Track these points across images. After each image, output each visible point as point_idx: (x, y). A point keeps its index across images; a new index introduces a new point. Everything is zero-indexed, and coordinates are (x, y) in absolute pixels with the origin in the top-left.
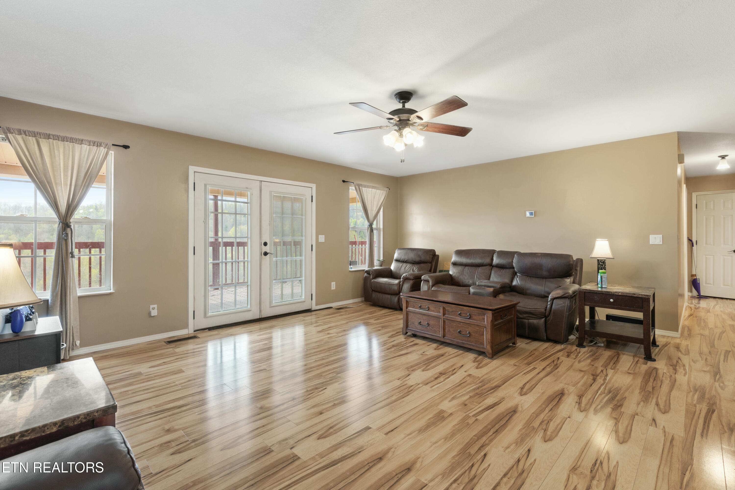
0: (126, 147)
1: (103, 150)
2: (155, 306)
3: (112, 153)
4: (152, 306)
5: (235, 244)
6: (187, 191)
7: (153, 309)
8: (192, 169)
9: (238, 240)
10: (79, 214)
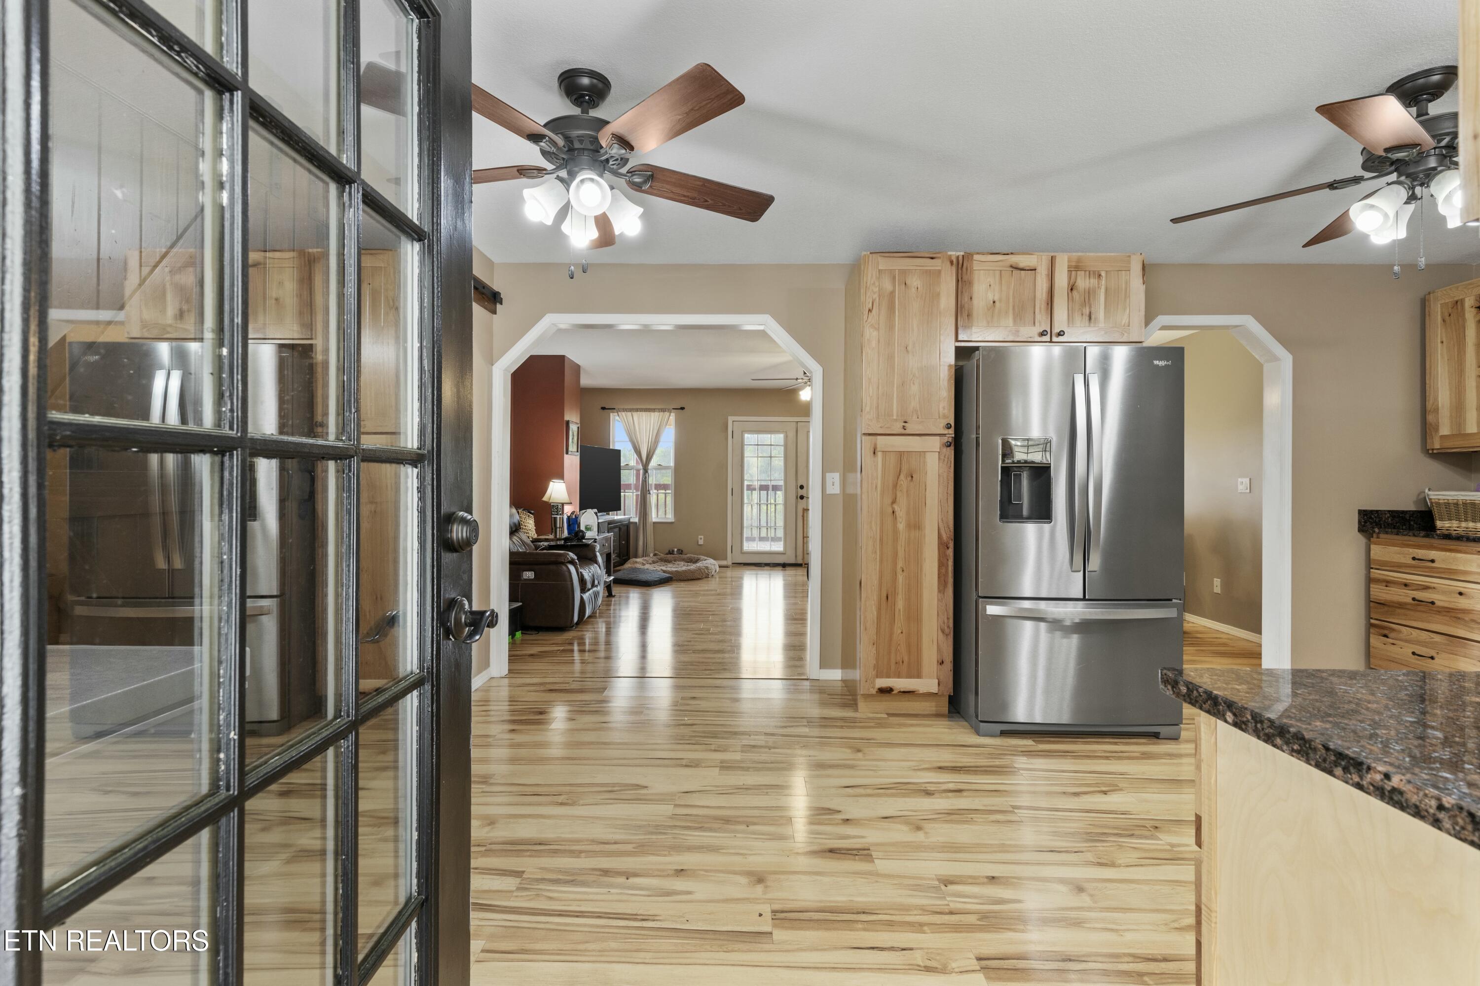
0: (682, 408)
1: (667, 414)
2: (702, 537)
3: (673, 415)
4: (700, 537)
5: (771, 488)
6: (727, 439)
7: (701, 539)
8: (731, 419)
9: (774, 483)
10: (653, 463)
